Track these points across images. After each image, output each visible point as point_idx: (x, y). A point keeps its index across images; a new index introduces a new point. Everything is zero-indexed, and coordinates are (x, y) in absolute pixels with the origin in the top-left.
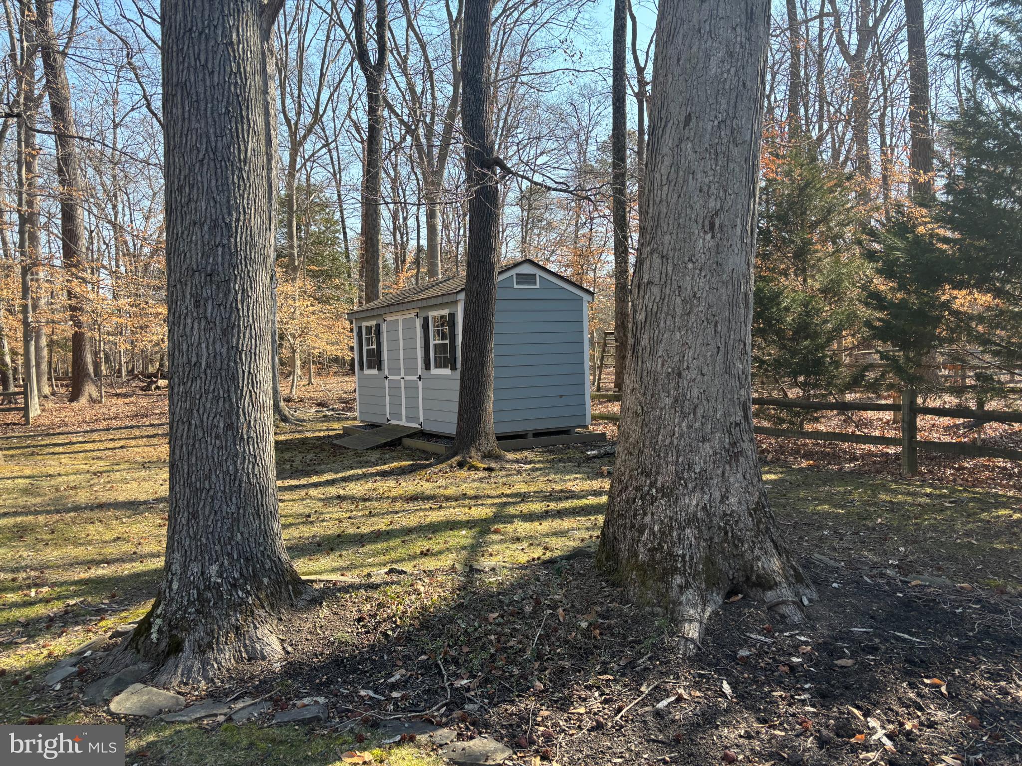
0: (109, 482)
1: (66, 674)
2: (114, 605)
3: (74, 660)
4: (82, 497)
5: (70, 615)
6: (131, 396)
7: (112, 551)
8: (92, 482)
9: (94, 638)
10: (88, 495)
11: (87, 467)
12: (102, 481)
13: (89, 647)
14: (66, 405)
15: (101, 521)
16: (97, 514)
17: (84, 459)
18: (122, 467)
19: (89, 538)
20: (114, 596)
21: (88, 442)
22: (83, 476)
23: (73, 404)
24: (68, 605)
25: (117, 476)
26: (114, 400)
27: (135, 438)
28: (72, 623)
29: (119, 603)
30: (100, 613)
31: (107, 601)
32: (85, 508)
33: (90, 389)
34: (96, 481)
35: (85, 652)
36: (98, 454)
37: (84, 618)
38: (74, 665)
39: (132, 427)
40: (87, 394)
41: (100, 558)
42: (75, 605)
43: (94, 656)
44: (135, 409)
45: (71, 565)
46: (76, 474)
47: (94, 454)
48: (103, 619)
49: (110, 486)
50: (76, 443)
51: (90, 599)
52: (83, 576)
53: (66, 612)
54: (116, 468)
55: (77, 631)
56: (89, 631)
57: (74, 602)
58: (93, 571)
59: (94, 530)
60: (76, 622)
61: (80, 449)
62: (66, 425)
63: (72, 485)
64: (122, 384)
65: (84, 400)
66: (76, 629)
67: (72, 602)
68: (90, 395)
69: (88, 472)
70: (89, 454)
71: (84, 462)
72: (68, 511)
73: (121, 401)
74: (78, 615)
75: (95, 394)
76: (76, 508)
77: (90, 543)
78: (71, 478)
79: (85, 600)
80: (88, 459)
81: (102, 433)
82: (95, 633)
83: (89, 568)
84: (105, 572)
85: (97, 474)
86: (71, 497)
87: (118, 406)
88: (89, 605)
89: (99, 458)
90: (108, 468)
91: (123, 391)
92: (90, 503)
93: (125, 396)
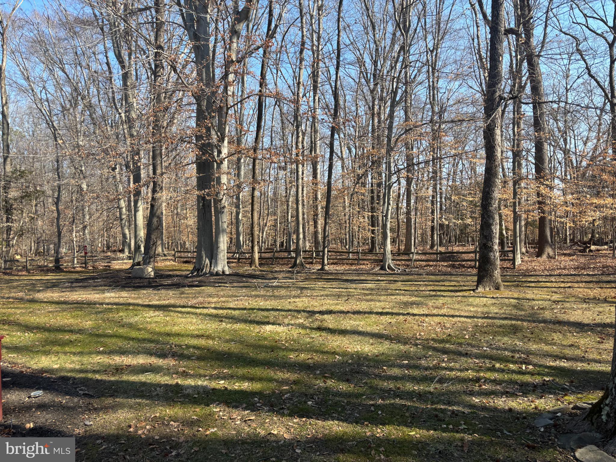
0: (563, 308)
1: (547, 423)
2: (572, 388)
3: (550, 416)
4: (548, 315)
5: (546, 386)
6: (573, 255)
7: (568, 352)
8: (553, 307)
9: (562, 406)
10: (551, 314)
11: (549, 297)
12: (559, 307)
13: (560, 410)
14: (535, 259)
15: (560, 332)
16: (557, 327)
17: (547, 292)
18: (570, 300)
19: (554, 341)
20: (572, 382)
21: (548, 282)
22: (547, 302)
23: (538, 259)
24: (545, 380)
25: (567, 305)
26: (563, 258)
27: (577, 282)
28: (547, 392)
29: (577, 388)
30: (565, 391)
31: (568, 384)
32: (550, 322)
33: (549, 250)
34: (555, 306)
35: (557, 413)
36: (555, 290)
37: (554, 391)
38: (551, 419)
39: (575, 275)
40: (546, 253)
41: (562, 355)
42: (548, 381)
43: (562, 417)
44: (576, 264)
45: (545, 356)
46: (542, 300)
47: (553, 289)
48: (566, 395)
49: (564, 310)
50: (541, 282)
51: (557, 380)
52: (552, 364)
53: (544, 384)
54: (567, 300)
55: (551, 398)
56: (558, 400)
57: (548, 379)
58: (558, 362)
59: (557, 337)
60: (550, 392)
61: (544, 286)
62: (535, 271)
63: (541, 307)
64: (567, 248)
65: (544, 257)
66: (550, 396)
67: (547, 379)
68: (548, 254)
69: (550, 300)
70: (550, 289)
71: (548, 294)
72: (540, 322)
73: (567, 258)
74: (551, 388)
75: (551, 253)
76: (545, 321)
77: (555, 344)
78: (540, 302)
79: (554, 380)
80: (549, 292)
81: (556, 277)
82: (563, 402)
83: (555, 360)
84: (565, 365)
85: (556, 302)
86: (541, 314)
87: (566, 261)
88: (557, 383)
89: (556, 292)
90: (562, 299)
91: (568, 252)
92: (553, 319)
93: (569, 255)
